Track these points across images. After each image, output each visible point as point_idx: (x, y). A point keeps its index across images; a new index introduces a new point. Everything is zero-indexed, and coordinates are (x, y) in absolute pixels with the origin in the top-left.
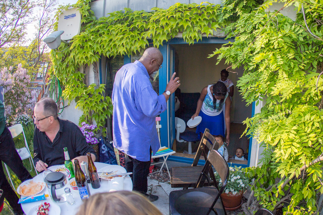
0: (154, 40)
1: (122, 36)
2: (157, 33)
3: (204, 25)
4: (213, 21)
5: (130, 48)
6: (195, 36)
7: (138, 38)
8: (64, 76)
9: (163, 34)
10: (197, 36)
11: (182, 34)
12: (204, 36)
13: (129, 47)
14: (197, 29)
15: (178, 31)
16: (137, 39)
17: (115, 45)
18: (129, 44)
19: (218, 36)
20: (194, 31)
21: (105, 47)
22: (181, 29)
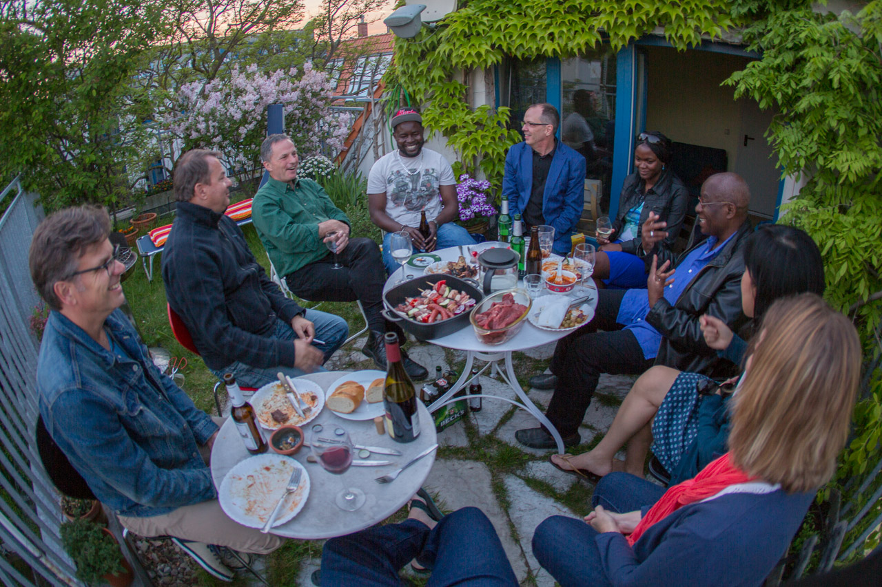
0: (611, 34)
1: (548, 21)
2: (620, 21)
3: (706, 18)
4: (720, 13)
5: (566, 45)
6: (689, 36)
7: (580, 27)
8: (422, 86)
9: (631, 25)
10: (693, 36)
11: (663, 29)
12: (706, 37)
13: (564, 43)
14: (692, 23)
15: (657, 23)
16: (578, 28)
17: (534, 36)
18: (565, 38)
19: (729, 40)
20: (688, 27)
21: (514, 38)
22: (664, 20)
